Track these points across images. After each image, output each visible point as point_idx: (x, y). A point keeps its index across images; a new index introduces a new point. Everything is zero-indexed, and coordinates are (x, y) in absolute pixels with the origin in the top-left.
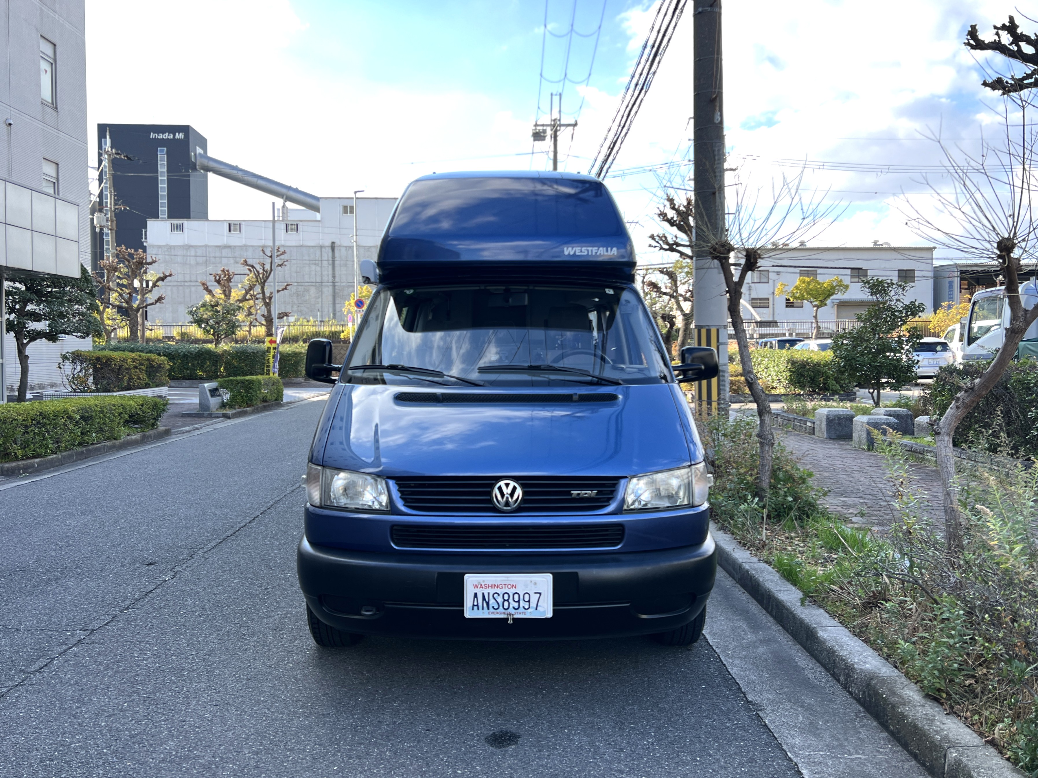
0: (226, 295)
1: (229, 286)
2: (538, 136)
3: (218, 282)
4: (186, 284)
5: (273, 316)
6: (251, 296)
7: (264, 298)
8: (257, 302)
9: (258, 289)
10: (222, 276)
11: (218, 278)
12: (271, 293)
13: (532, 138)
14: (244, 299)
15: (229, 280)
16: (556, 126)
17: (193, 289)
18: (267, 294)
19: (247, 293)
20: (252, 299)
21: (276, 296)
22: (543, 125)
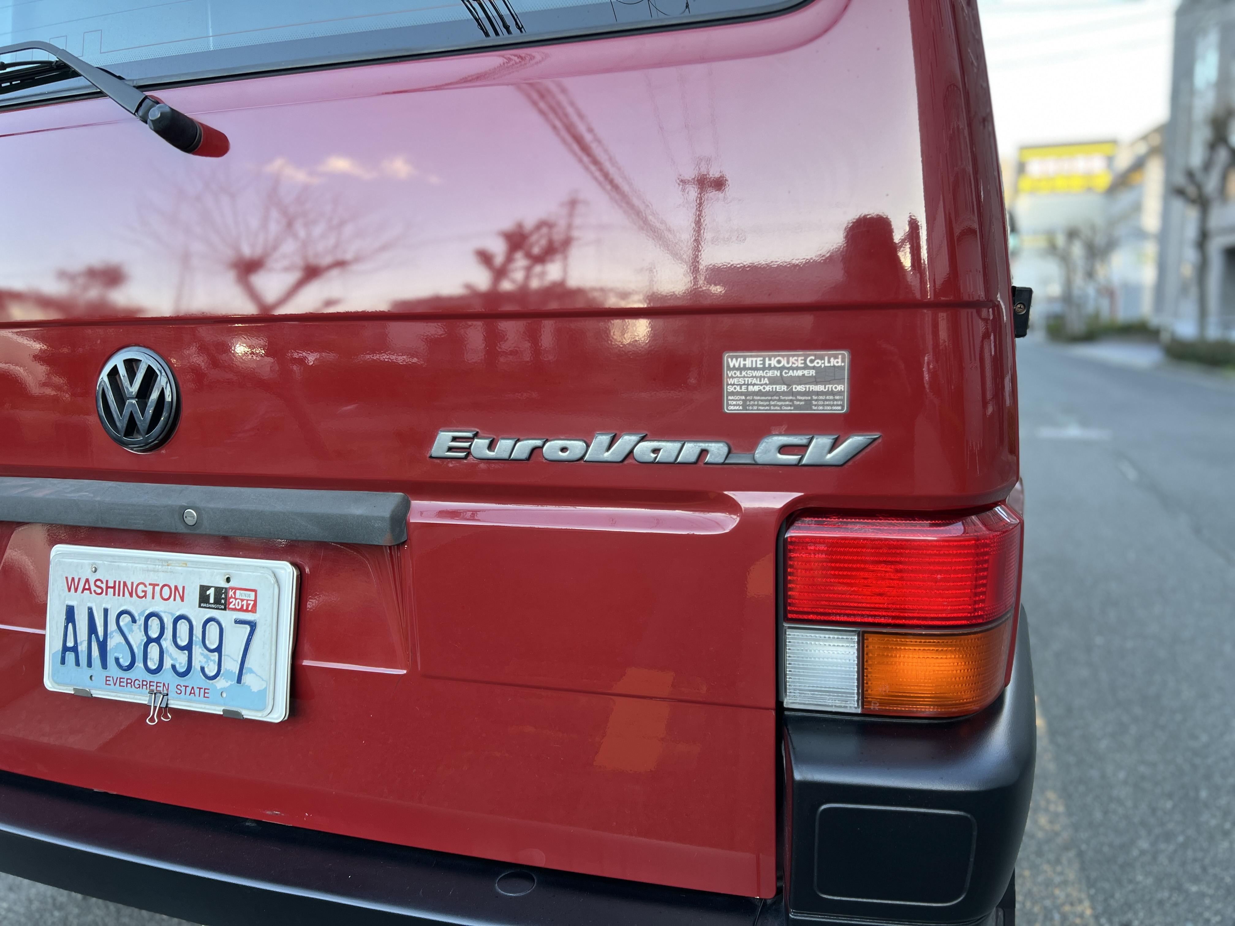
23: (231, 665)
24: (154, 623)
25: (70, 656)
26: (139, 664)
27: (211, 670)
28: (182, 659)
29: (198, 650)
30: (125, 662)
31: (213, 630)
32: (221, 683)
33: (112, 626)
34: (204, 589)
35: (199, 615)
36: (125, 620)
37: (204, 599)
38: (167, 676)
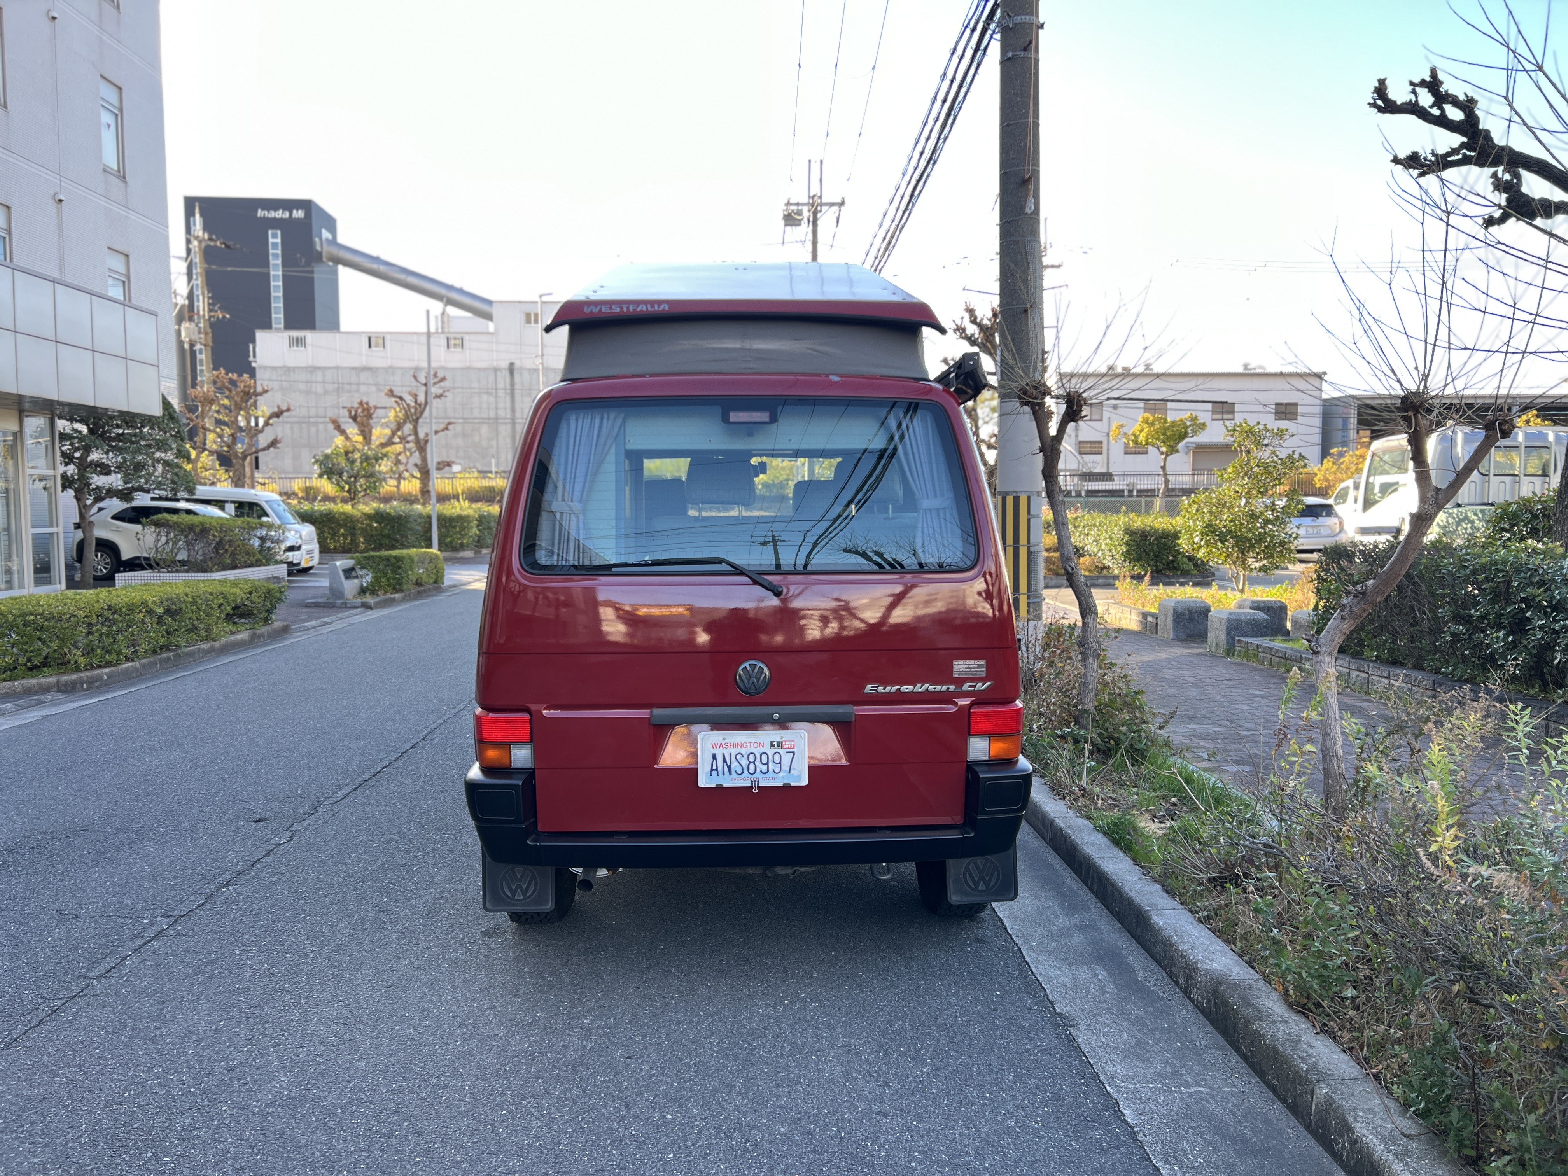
0: (365, 438)
1: (369, 424)
2: (791, 219)
3: (354, 418)
4: (312, 420)
5: (430, 466)
6: (400, 437)
7: (417, 441)
8: (408, 446)
9: (408, 428)
10: (360, 411)
11: (353, 413)
12: (427, 435)
13: (783, 222)
14: (390, 443)
15: (369, 416)
16: (816, 206)
17: (321, 427)
18: (422, 435)
19: (394, 433)
20: (400, 443)
21: (434, 438)
22: (798, 204)
23: (786, 767)
24: (752, 757)
25: (714, 773)
26: (746, 772)
27: (777, 770)
28: (764, 768)
29: (770, 764)
30: (740, 771)
31: (777, 757)
32: (781, 774)
33: (733, 759)
34: (772, 743)
35: (770, 752)
36: (739, 757)
37: (772, 746)
38: (758, 774)
